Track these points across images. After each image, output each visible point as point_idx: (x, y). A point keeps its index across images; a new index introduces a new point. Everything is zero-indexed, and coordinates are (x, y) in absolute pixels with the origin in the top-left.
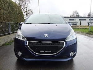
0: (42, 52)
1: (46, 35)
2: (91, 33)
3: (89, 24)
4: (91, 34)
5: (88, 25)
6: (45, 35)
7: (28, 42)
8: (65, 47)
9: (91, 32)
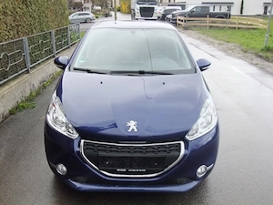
0: (122, 170)
1: (132, 125)
2: (269, 54)
3: (269, 9)
4: (267, 59)
5: (265, 13)
6: (129, 124)
7: (83, 141)
8: (185, 155)
9: (268, 49)
